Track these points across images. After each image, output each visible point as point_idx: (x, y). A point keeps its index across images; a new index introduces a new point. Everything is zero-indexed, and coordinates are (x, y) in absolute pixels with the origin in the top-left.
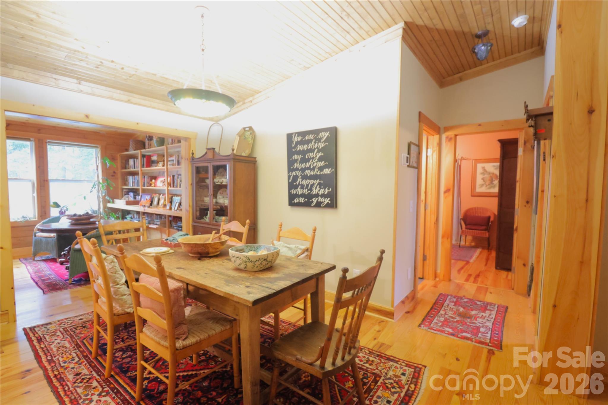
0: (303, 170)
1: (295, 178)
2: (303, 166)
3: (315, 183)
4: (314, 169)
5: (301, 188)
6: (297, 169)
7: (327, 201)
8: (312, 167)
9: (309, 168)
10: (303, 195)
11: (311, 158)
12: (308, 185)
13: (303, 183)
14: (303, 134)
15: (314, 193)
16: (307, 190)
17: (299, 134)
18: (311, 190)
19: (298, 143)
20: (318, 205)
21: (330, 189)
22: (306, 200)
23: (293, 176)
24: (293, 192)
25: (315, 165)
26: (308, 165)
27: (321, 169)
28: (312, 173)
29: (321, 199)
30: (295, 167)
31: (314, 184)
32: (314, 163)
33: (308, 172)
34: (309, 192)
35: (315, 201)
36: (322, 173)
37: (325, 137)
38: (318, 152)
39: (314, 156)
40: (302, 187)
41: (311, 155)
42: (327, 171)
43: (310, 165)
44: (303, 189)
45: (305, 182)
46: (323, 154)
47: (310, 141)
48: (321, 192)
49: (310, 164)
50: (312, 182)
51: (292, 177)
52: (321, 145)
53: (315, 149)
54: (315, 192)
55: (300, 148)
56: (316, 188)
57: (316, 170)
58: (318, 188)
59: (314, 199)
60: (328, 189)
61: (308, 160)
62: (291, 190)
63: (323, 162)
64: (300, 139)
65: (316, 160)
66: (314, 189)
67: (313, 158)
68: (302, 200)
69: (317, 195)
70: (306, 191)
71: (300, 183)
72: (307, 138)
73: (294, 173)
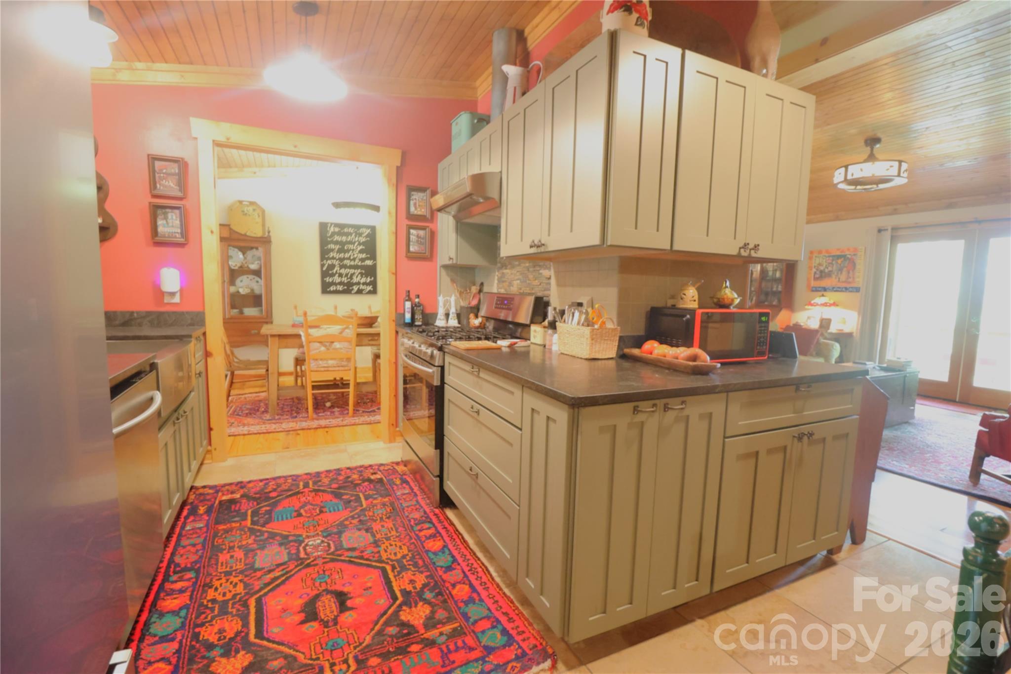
0: (341, 260)
1: (332, 267)
2: (342, 255)
3: (356, 272)
4: (354, 259)
5: (339, 276)
6: (333, 258)
7: (370, 288)
8: (352, 258)
9: (349, 259)
10: (341, 283)
11: (350, 250)
12: (346, 275)
13: (341, 271)
14: (342, 226)
15: (354, 282)
16: (346, 278)
17: (336, 225)
18: (351, 278)
19: (334, 234)
20: (360, 292)
21: (373, 278)
22: (346, 287)
23: (329, 264)
24: (328, 280)
25: (356, 256)
26: (347, 255)
27: (362, 260)
28: (352, 263)
29: (362, 287)
30: (331, 256)
31: (354, 273)
32: (354, 255)
33: (347, 262)
34: (349, 280)
35: (355, 288)
36: (363, 264)
37: (366, 233)
38: (360, 244)
39: (355, 248)
40: (341, 275)
41: (351, 247)
42: (369, 263)
43: (350, 256)
44: (342, 277)
45: (343, 271)
46: (364, 247)
47: (349, 234)
48: (363, 280)
49: (349, 254)
50: (352, 271)
51: (326, 265)
52: (362, 240)
53: (355, 242)
54: (355, 280)
55: (336, 238)
56: (357, 277)
57: (357, 261)
58: (359, 277)
59: (354, 287)
60: (371, 278)
61: (348, 251)
62: (326, 277)
63: (364, 254)
64: (337, 230)
65: (357, 252)
66: (354, 277)
67: (353, 250)
68: (340, 288)
69: (358, 283)
70: (345, 280)
71: (338, 272)
72: (346, 230)
73: (329, 262)
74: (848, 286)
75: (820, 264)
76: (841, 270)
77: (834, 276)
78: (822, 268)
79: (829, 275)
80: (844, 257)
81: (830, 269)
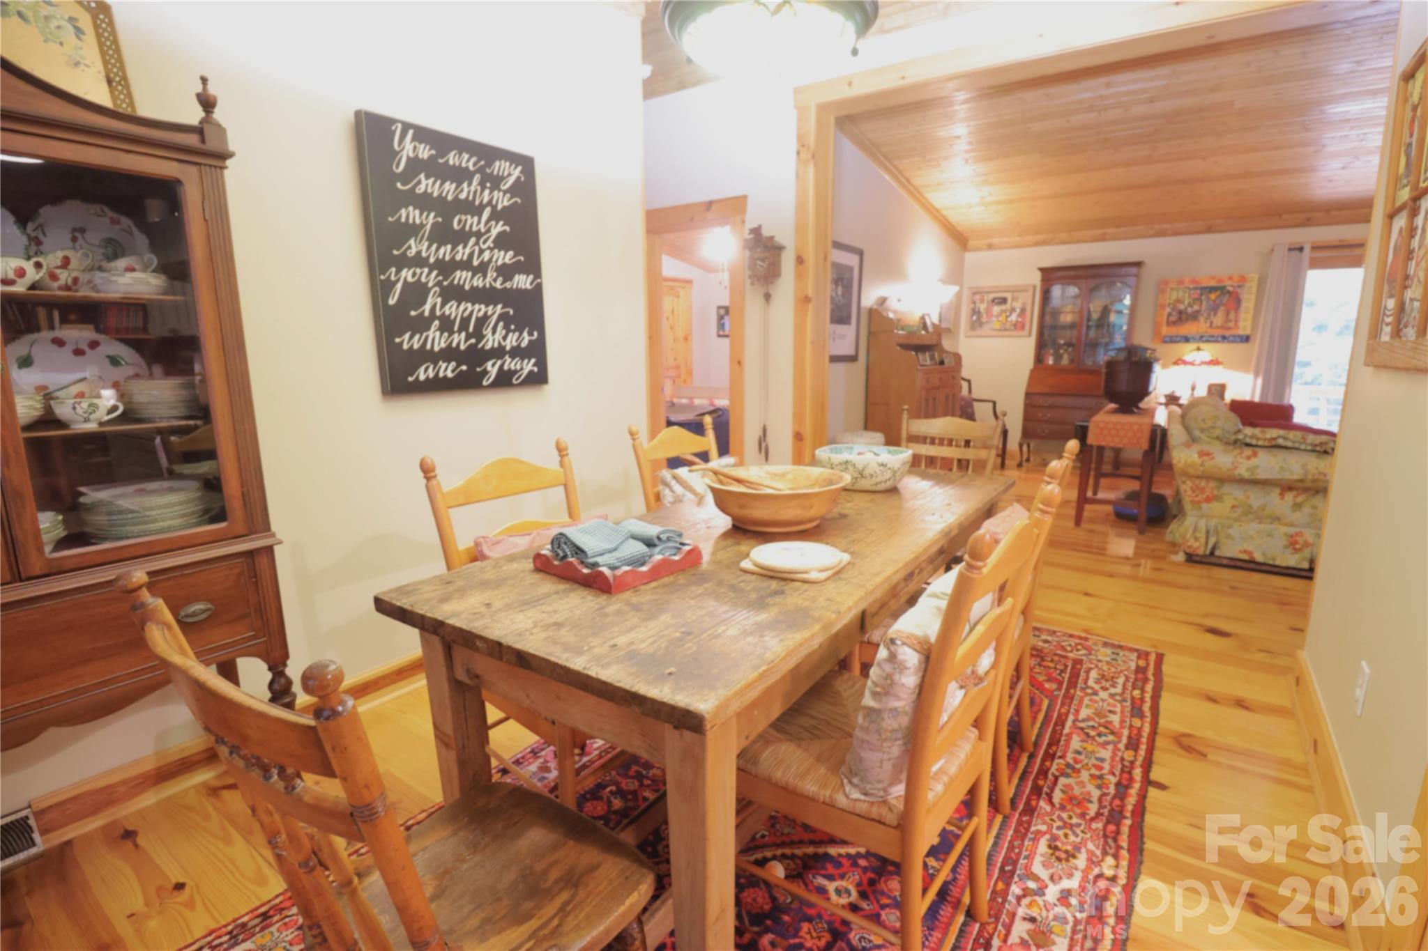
0: (445, 268)
1: (416, 292)
2: (445, 252)
3: (490, 313)
4: (482, 269)
5: (442, 329)
6: (419, 261)
7: (529, 366)
8: (476, 263)
9: (466, 265)
10: (449, 354)
11: (471, 234)
12: (465, 322)
13: (447, 310)
14: (442, 141)
15: (488, 347)
16: (463, 335)
17: (423, 134)
18: (478, 334)
19: (415, 166)
20: (505, 380)
21: (536, 334)
22: (464, 368)
23: (402, 286)
24: (411, 342)
25: (486, 256)
26: (462, 253)
27: (506, 272)
28: (478, 282)
29: (510, 364)
30: (412, 253)
31: (486, 317)
32: (481, 252)
33: (461, 277)
34: (473, 341)
35: (492, 368)
36: (508, 285)
37: (512, 180)
38: (495, 216)
39: (482, 228)
40: (446, 325)
41: (471, 222)
42: (522, 281)
43: (471, 255)
44: (451, 333)
45: (453, 310)
46: (507, 228)
47: (460, 175)
48: (511, 342)
49: (468, 251)
50: (479, 310)
51: (399, 286)
52: (503, 201)
53: (481, 208)
54: (491, 340)
55: (425, 184)
56: (494, 332)
57: (491, 274)
58: (500, 331)
59: (489, 364)
60: (530, 334)
61: (461, 237)
62: (401, 334)
63: (511, 253)
64: (425, 152)
65: (490, 243)
66: (488, 332)
67: (479, 235)
68: (447, 370)
69: (499, 352)
70: (460, 340)
71: (438, 313)
72: (452, 158)
73: (407, 274)
74: (1227, 333)
75: (1179, 301)
76: (1215, 309)
77: (1202, 319)
78: (1182, 307)
79: (1194, 317)
80: (1221, 289)
81: (1196, 307)
